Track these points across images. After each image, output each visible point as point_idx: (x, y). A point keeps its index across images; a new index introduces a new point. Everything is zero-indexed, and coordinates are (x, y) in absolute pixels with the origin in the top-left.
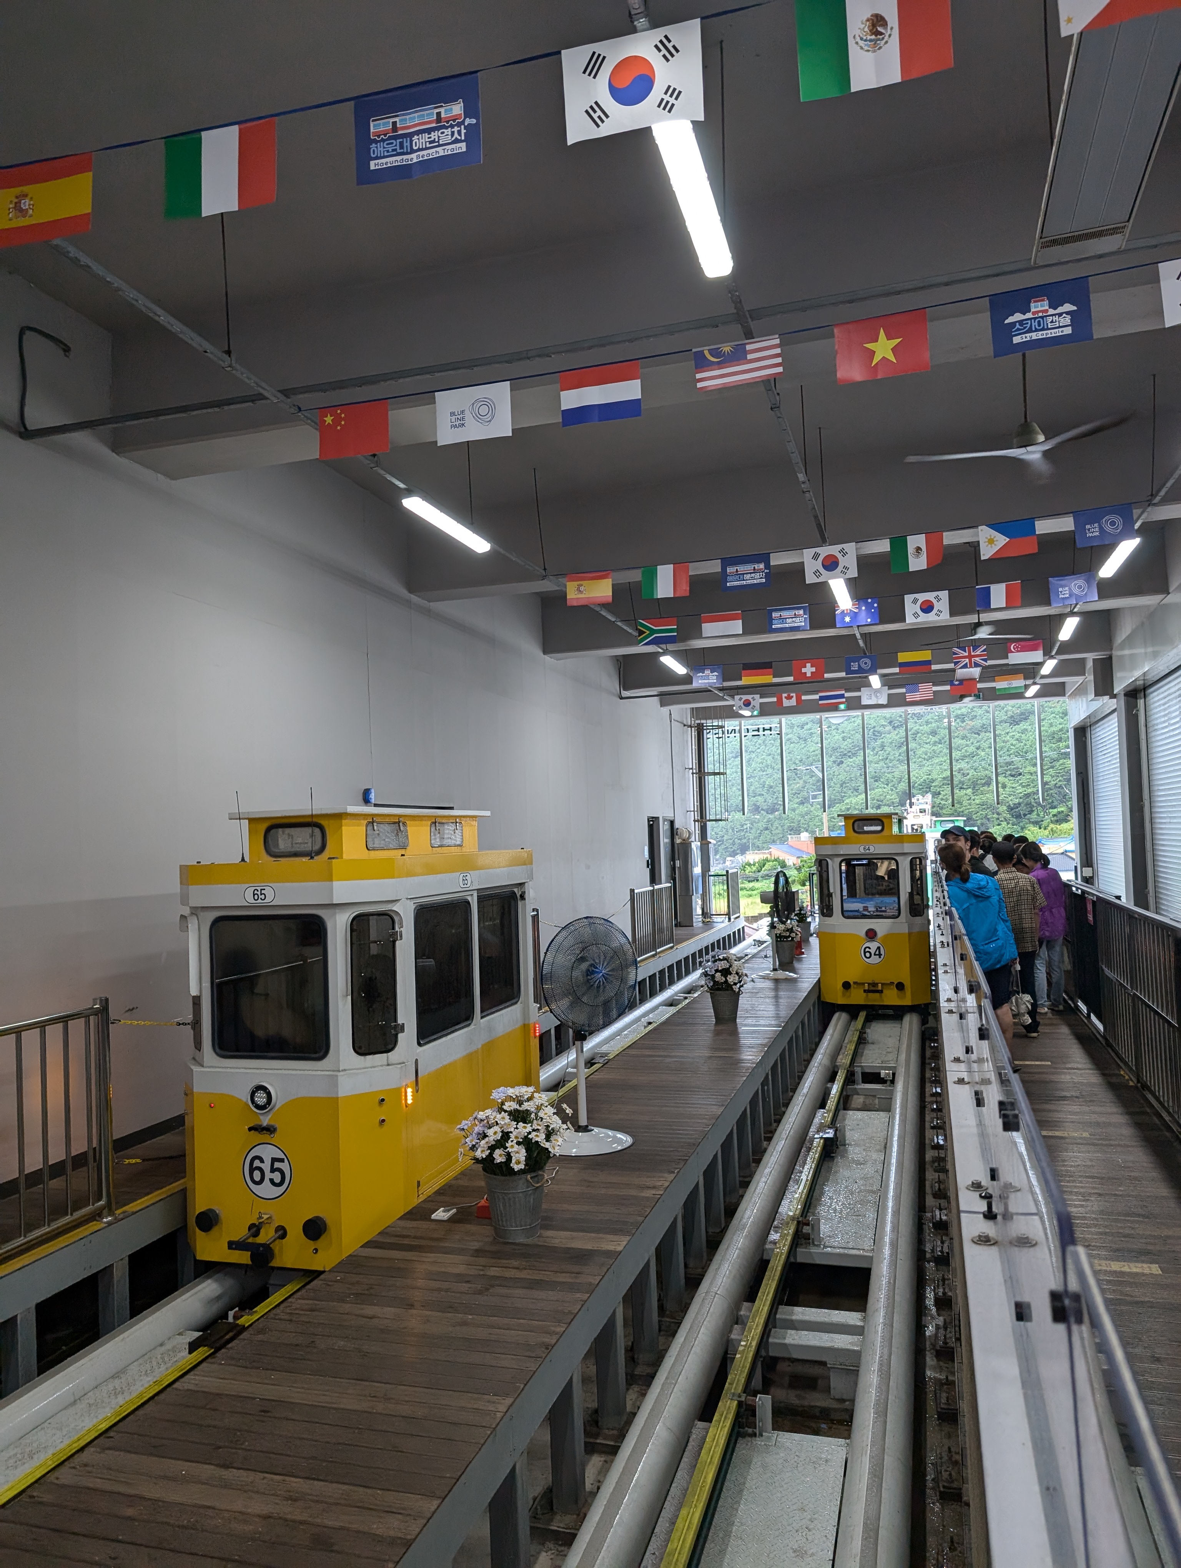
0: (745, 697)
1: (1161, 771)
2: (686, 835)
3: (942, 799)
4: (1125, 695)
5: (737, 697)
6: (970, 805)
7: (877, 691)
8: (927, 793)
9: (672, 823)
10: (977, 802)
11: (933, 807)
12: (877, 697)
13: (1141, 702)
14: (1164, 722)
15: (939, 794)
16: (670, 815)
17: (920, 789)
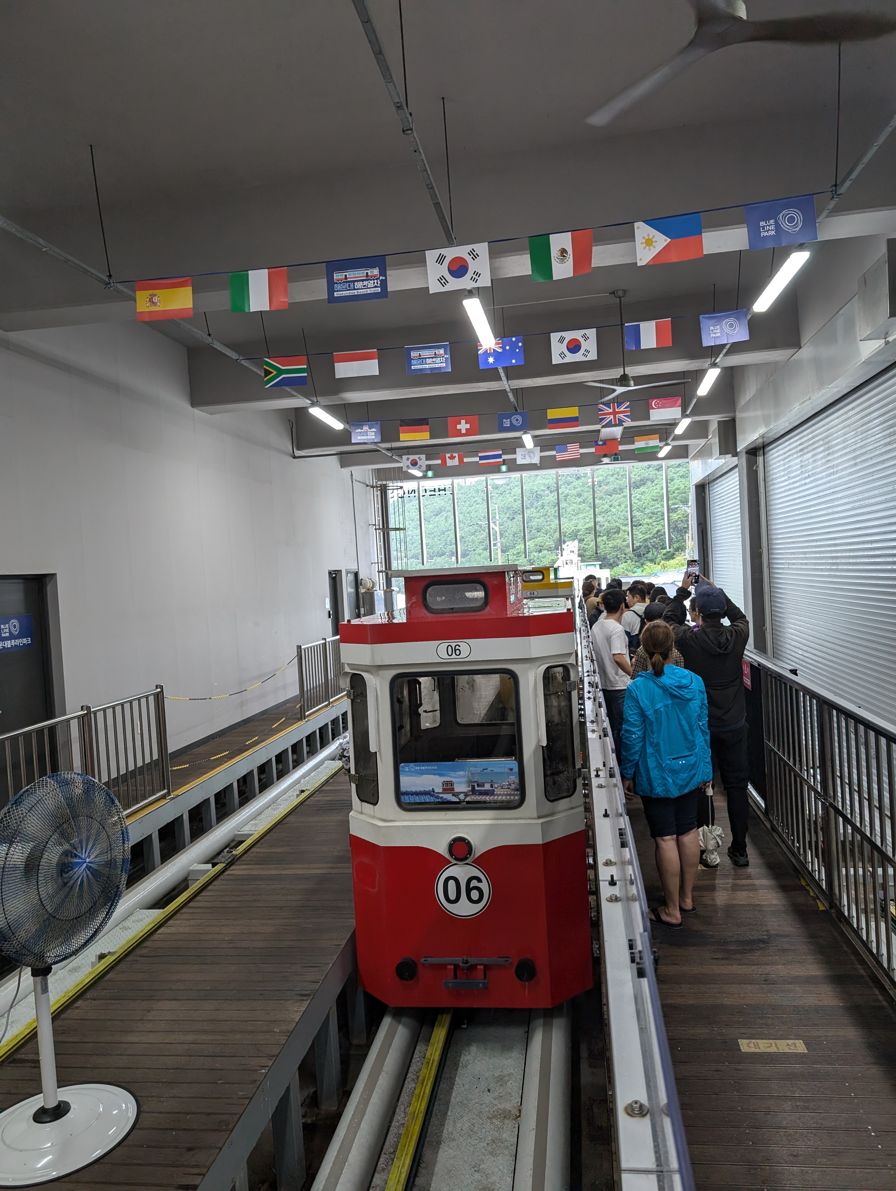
0: (412, 457)
1: (779, 521)
2: (369, 585)
3: (585, 544)
4: (747, 453)
5: (405, 457)
6: (605, 548)
7: (530, 451)
8: (575, 540)
9: (356, 575)
10: (610, 545)
11: (579, 550)
12: (530, 457)
13: (760, 459)
14: (784, 476)
15: (583, 540)
16: (354, 567)
17: (570, 537)
